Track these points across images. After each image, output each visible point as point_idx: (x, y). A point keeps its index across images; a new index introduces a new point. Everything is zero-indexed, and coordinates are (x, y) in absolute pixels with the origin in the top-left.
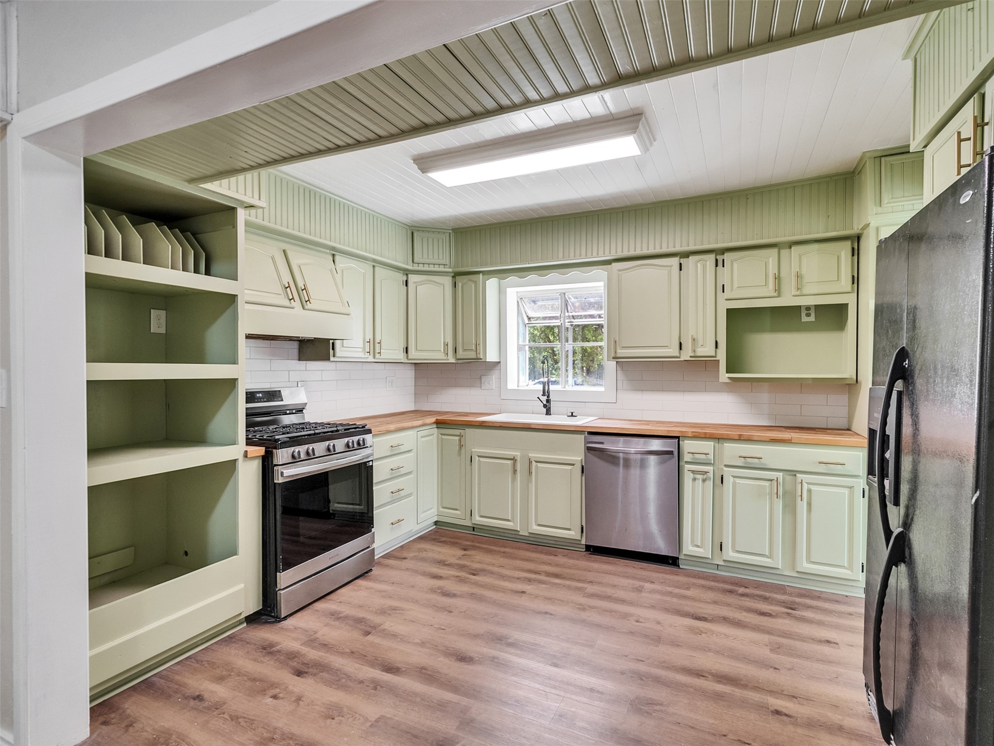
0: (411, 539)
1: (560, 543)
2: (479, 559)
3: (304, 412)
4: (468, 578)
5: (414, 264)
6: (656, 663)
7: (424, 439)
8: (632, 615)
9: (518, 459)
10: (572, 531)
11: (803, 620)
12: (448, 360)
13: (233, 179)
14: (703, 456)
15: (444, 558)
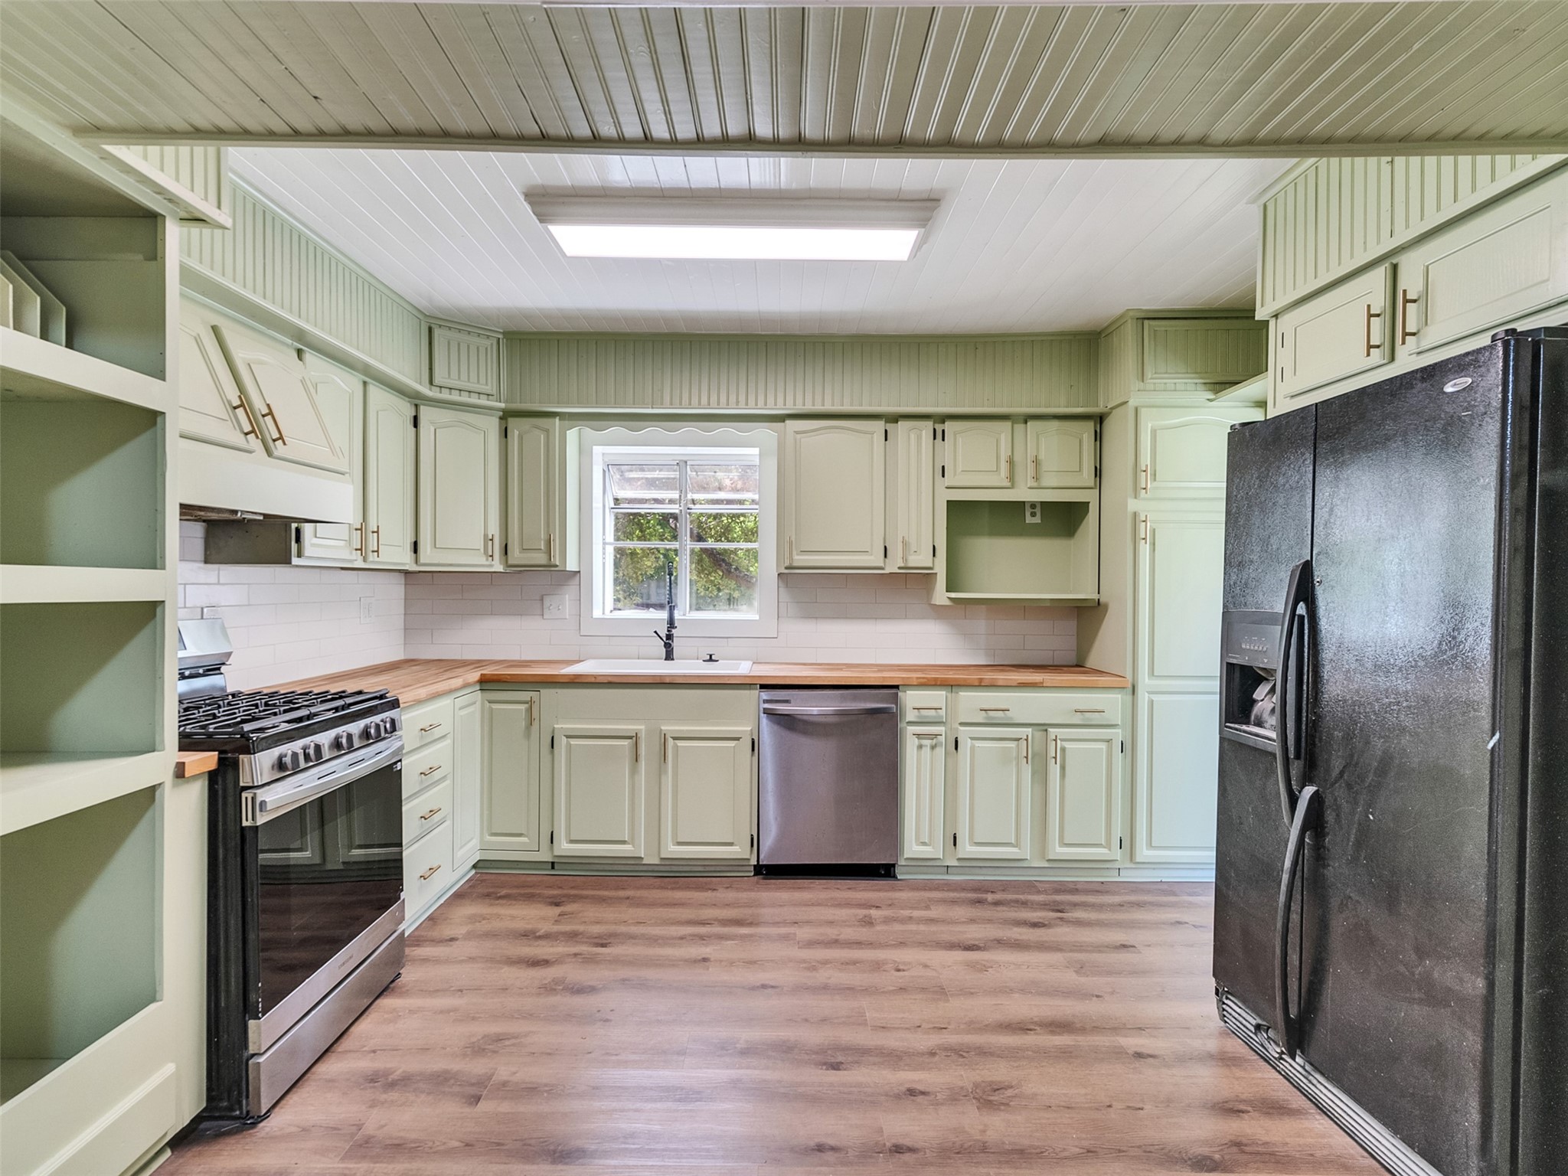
0: (442, 901)
1: (713, 869)
2: (593, 918)
3: (222, 670)
4: (599, 954)
5: (433, 387)
6: (962, 1027)
7: (464, 712)
8: (885, 962)
9: (643, 736)
10: (736, 845)
11: (1079, 923)
12: (491, 566)
13: (169, 150)
14: (932, 713)
15: (530, 927)
